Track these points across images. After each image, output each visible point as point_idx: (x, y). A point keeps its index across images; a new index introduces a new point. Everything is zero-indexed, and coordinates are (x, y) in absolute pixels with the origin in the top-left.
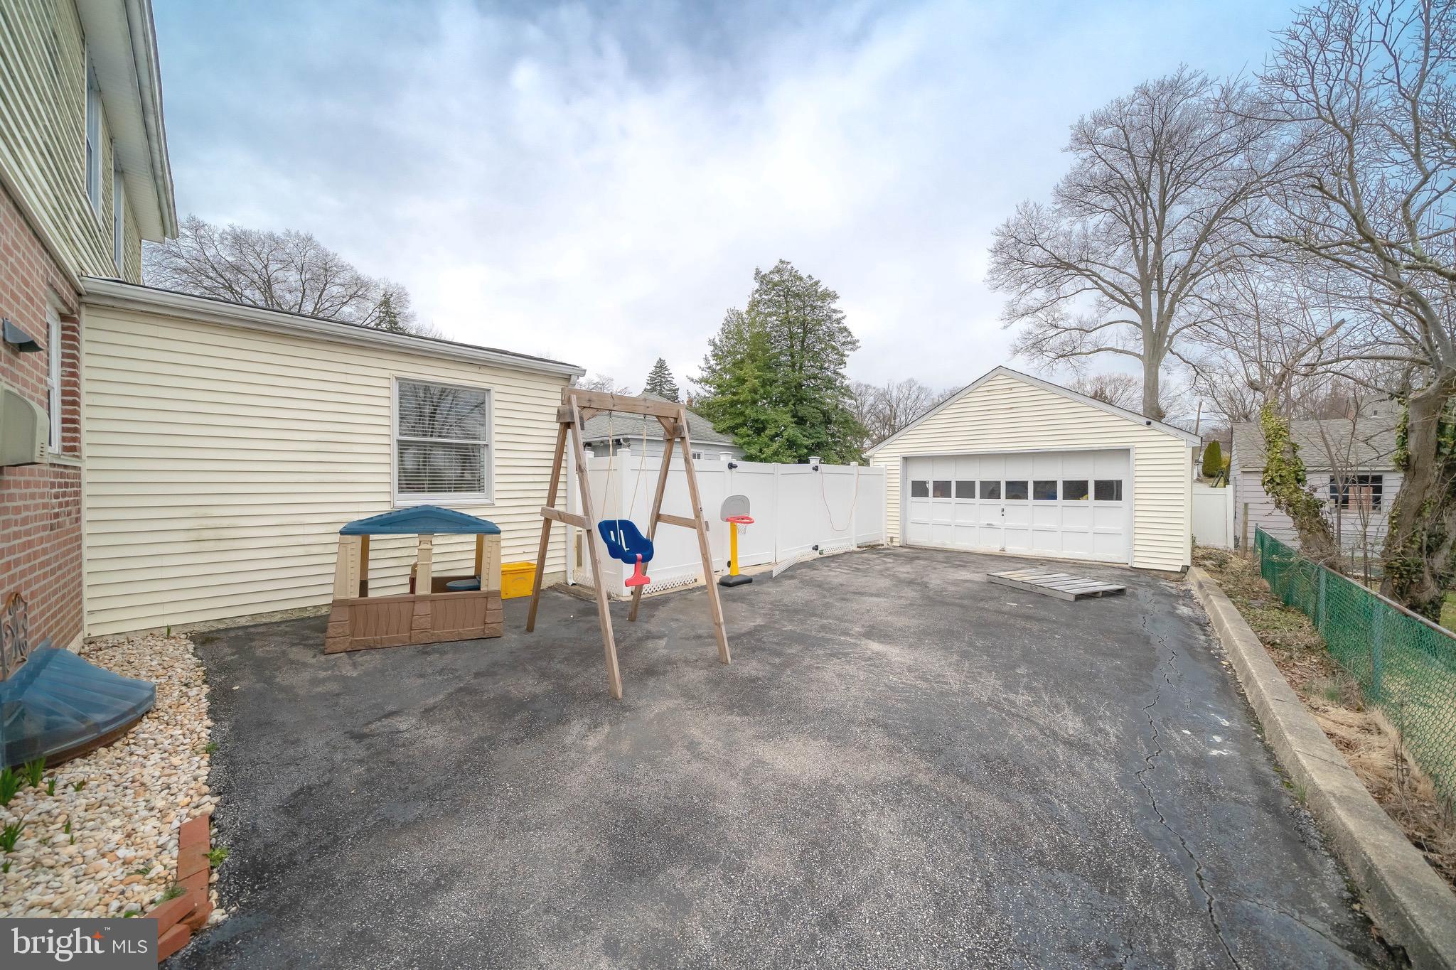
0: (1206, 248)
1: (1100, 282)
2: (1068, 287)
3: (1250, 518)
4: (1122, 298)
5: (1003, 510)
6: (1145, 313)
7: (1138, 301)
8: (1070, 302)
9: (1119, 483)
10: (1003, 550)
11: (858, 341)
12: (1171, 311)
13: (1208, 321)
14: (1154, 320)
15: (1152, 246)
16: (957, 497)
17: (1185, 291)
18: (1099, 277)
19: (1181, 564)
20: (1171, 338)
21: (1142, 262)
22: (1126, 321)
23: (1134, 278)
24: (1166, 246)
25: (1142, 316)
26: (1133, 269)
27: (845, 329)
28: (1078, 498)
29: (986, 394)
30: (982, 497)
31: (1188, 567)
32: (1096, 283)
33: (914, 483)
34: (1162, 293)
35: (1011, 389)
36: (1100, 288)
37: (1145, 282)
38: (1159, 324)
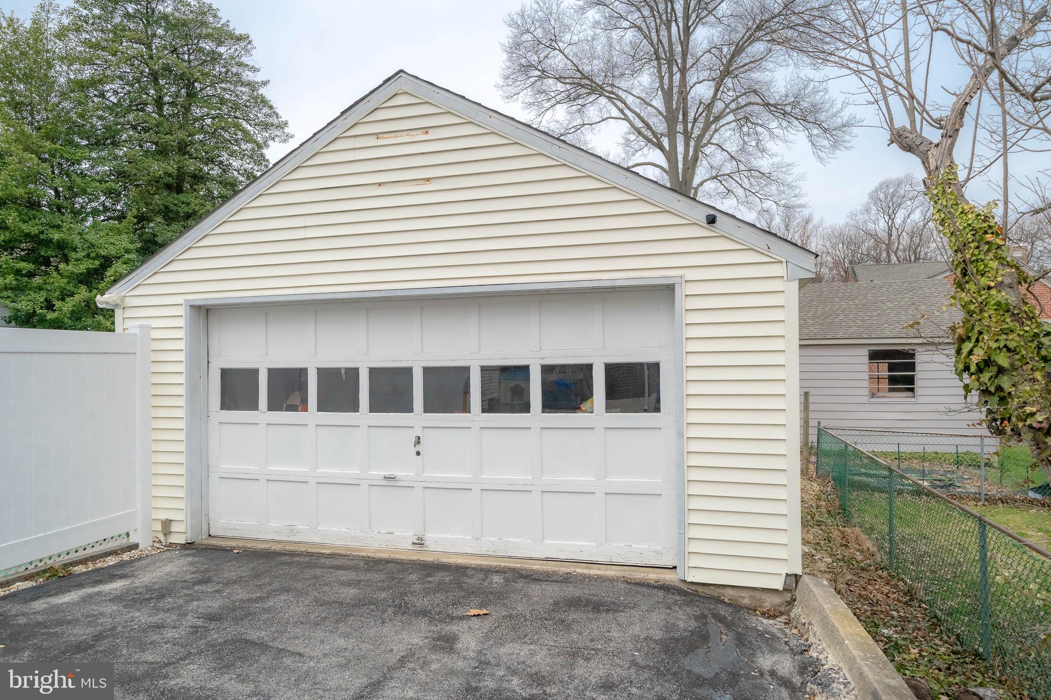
0: (729, 82)
1: (627, 112)
2: (592, 113)
3: (811, 415)
4: (649, 134)
5: (418, 441)
6: (671, 156)
7: (666, 142)
8: (595, 131)
9: (655, 367)
10: (420, 543)
11: (286, 124)
12: (696, 159)
13: (728, 175)
14: (680, 165)
15: (677, 77)
16: (320, 409)
17: (707, 136)
18: (625, 104)
19: (784, 570)
20: (696, 189)
21: (668, 96)
22: (654, 165)
23: (660, 113)
24: (692, 78)
25: (668, 159)
26: (658, 102)
27: (264, 102)
28: (575, 408)
29: (373, 141)
30: (373, 408)
31: (797, 577)
32: (622, 111)
33: (226, 374)
34: (687, 135)
35: (426, 130)
36: (626, 119)
37: (670, 118)
38: (686, 169)
